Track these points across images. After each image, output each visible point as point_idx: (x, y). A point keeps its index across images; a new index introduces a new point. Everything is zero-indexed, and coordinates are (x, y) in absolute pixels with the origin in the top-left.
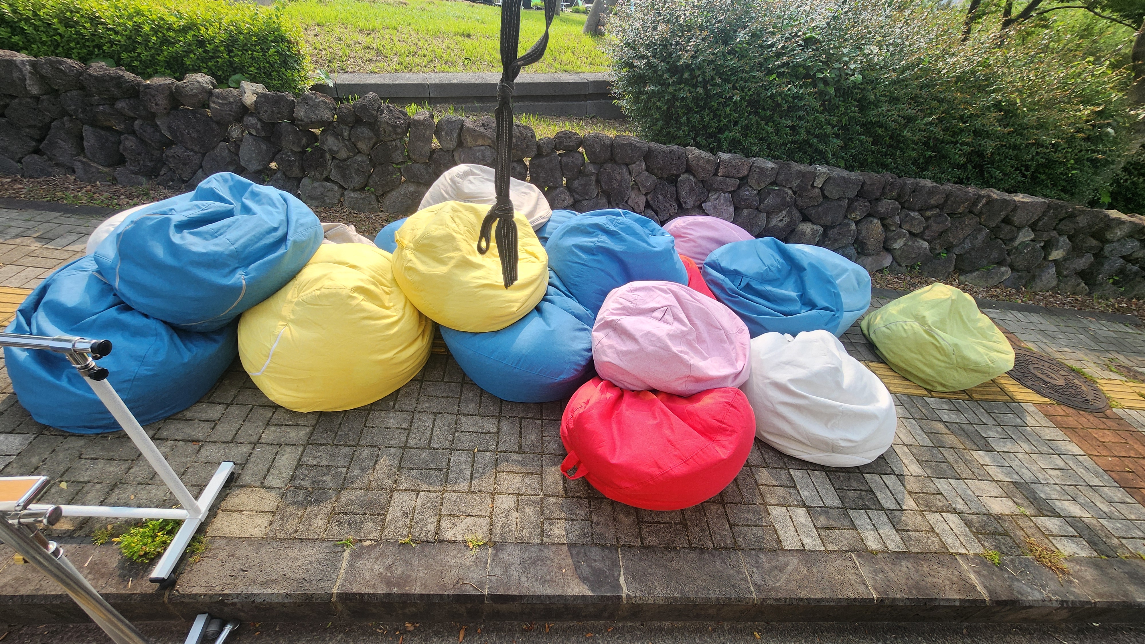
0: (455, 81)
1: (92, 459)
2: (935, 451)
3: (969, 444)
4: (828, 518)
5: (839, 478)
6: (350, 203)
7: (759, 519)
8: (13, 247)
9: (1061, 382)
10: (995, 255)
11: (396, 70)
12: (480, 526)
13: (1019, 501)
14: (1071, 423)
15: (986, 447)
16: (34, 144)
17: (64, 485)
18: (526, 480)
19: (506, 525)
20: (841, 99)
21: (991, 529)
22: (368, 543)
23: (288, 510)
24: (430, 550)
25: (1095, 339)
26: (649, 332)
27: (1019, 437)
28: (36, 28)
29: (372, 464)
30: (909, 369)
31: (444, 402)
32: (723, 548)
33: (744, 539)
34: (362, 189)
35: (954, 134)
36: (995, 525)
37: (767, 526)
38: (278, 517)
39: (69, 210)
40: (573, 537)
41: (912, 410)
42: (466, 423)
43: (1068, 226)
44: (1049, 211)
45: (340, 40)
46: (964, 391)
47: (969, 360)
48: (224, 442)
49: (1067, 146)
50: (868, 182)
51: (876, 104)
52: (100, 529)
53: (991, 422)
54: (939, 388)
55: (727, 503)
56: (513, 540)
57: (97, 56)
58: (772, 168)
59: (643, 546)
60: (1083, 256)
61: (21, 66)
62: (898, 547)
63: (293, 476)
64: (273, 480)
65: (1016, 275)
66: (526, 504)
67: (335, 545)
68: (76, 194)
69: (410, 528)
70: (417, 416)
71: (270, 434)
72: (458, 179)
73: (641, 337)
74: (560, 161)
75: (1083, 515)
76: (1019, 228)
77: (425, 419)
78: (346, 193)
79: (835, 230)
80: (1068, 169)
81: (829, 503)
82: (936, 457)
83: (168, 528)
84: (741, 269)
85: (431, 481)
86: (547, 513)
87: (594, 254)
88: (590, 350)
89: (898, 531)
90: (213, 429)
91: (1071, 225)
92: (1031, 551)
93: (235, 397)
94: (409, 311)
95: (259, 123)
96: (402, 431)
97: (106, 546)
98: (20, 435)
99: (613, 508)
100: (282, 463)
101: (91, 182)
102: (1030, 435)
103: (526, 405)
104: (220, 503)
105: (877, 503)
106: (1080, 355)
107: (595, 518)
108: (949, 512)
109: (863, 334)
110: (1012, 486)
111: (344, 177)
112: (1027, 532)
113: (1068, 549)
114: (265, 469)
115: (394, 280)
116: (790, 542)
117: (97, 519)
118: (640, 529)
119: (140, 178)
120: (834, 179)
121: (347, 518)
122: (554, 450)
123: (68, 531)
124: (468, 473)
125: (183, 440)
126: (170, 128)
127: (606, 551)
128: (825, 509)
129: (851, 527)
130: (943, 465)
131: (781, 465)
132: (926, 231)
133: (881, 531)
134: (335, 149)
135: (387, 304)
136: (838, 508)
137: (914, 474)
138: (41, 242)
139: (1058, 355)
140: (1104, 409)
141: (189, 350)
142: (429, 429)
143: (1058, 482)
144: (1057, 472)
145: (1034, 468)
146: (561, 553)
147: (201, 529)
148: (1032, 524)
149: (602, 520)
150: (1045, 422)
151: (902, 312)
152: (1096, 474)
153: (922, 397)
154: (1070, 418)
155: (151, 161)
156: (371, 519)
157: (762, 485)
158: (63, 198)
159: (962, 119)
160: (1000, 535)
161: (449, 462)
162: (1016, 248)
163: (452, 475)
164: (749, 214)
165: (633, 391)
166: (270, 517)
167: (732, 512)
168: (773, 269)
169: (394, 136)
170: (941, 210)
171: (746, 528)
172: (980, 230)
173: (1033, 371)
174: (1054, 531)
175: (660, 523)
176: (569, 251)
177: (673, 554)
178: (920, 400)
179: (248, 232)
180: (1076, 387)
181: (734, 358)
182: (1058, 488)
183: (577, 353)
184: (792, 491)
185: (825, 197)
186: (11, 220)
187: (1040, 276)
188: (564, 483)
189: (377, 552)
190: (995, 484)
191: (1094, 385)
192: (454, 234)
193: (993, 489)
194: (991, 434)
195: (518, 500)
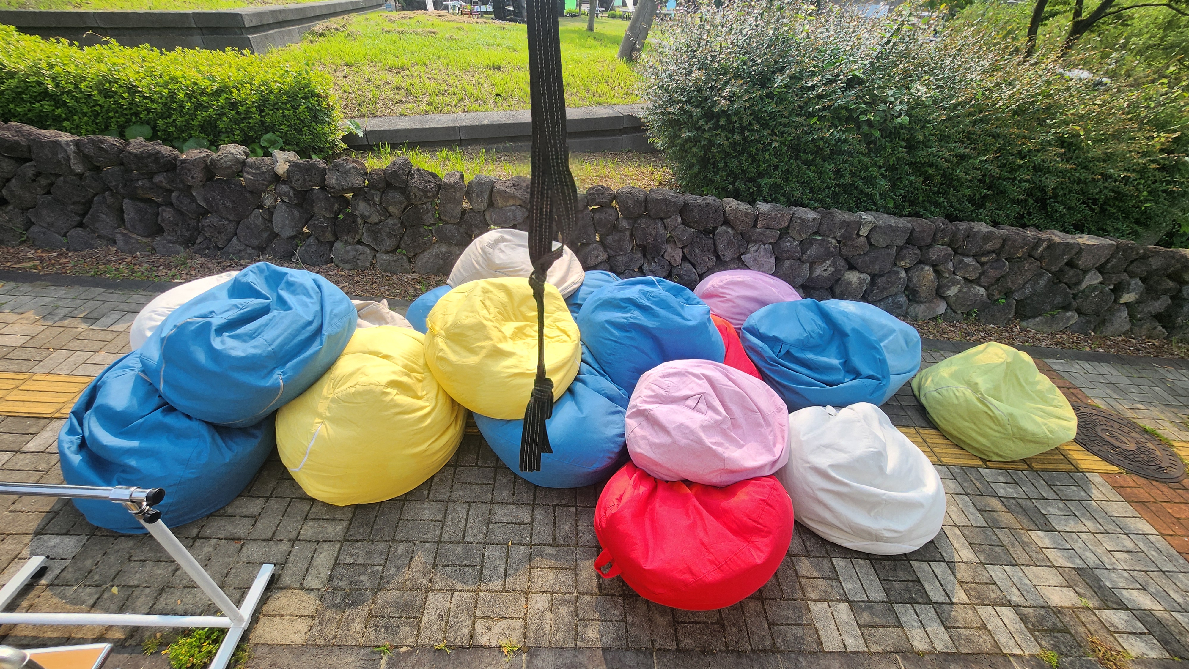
0: (486, 122)
1: (141, 561)
2: (989, 532)
3: (1027, 523)
4: (872, 614)
5: (884, 567)
6: (382, 265)
7: (799, 617)
8: (62, 329)
9: (1132, 446)
10: (1059, 300)
11: (426, 111)
12: (514, 630)
13: (1082, 591)
14: (1142, 496)
15: (1047, 527)
16: (78, 218)
17: (115, 590)
18: (560, 577)
19: (540, 628)
20: (888, 139)
21: (1049, 624)
22: (403, 650)
23: (327, 613)
24: (466, 657)
25: (1173, 392)
26: (681, 424)
27: (1083, 515)
28: (77, 100)
29: (407, 562)
30: (963, 438)
31: (477, 489)
32: (761, 651)
33: (784, 641)
34: (394, 251)
35: (1012, 171)
36: (1053, 620)
37: (807, 625)
38: (317, 622)
39: (111, 285)
40: (608, 640)
41: (966, 484)
42: (500, 513)
43: (1140, 268)
44: (1118, 253)
45: (370, 81)
46: (1023, 461)
47: (1025, 430)
48: (264, 540)
49: (1139, 177)
50: (917, 229)
51: (926, 144)
52: (150, 637)
53: (1052, 495)
54: (995, 458)
55: (766, 599)
56: (547, 645)
57: (134, 123)
58: (814, 219)
59: (679, 650)
60: (1158, 299)
61: (65, 147)
62: (947, 647)
63: (331, 576)
64: (312, 582)
65: (1083, 319)
66: (560, 604)
67: (373, 652)
68: (118, 266)
69: (445, 632)
70: (451, 506)
71: (308, 530)
72: (488, 249)
73: (674, 429)
74: (593, 218)
75: (1154, 608)
76: (1085, 271)
77: (459, 509)
78: (378, 255)
79: (884, 279)
80: (1141, 201)
81: (873, 596)
82: (991, 540)
83: (214, 637)
84: (781, 336)
85: (466, 579)
86: (581, 613)
87: (627, 331)
88: (623, 435)
89: (946, 628)
90: (253, 525)
91: (1144, 267)
92: (1094, 651)
93: (274, 489)
94: (442, 399)
95: (291, 191)
96: (436, 523)
97: (155, 655)
98: (74, 537)
99: (648, 606)
100: (320, 562)
101: (131, 252)
102: (1095, 511)
103: (560, 492)
104: (261, 608)
105: (925, 596)
106: (1155, 412)
107: (629, 618)
108: (1003, 605)
109: (914, 395)
110: (1074, 572)
111: (375, 240)
112: (1090, 628)
113: (1136, 649)
114: (304, 569)
115: (426, 364)
116: (831, 644)
117: (147, 628)
118: (675, 631)
119: (178, 246)
120: (881, 227)
121: (384, 622)
122: (588, 541)
123: (119, 639)
124: (502, 570)
125: (225, 539)
126: (205, 199)
127: (641, 656)
128: (869, 604)
129: (896, 624)
130: (998, 549)
131: (824, 553)
132: (982, 277)
133: (928, 629)
134: (367, 214)
135: (419, 394)
136: (883, 602)
137: (965, 560)
138: (87, 323)
139: (1129, 414)
140: (1181, 478)
141: (230, 449)
142: (463, 520)
143: (1126, 568)
144: (1126, 555)
145: (1100, 551)
146: (595, 658)
147: (245, 637)
148: (1095, 619)
149: (637, 621)
150: (1113, 495)
151: (955, 376)
152: (1170, 558)
153: (977, 468)
154: (1141, 490)
155: (187, 231)
156: (407, 623)
157: (803, 577)
158: (105, 272)
159: (1021, 155)
160: (1059, 631)
161: (483, 557)
162: (1083, 292)
163: (487, 572)
164: (791, 266)
165: (667, 481)
166: (309, 621)
167: (772, 609)
168: (814, 335)
169: (425, 200)
170: (998, 255)
171: (786, 628)
172: (1041, 275)
173: (1100, 434)
174: (1120, 626)
175: (696, 623)
176: (603, 326)
177: (709, 658)
178: (973, 471)
179: (285, 330)
180: (1150, 451)
181: (771, 443)
182: (1126, 574)
183: (610, 440)
184: (834, 584)
185: (871, 245)
186: (59, 299)
187: (1111, 320)
188: (599, 580)
189: (413, 659)
190: (1054, 571)
191: (1170, 449)
192: (485, 322)
193: (1050, 577)
194: (1052, 510)
195: (552, 600)
